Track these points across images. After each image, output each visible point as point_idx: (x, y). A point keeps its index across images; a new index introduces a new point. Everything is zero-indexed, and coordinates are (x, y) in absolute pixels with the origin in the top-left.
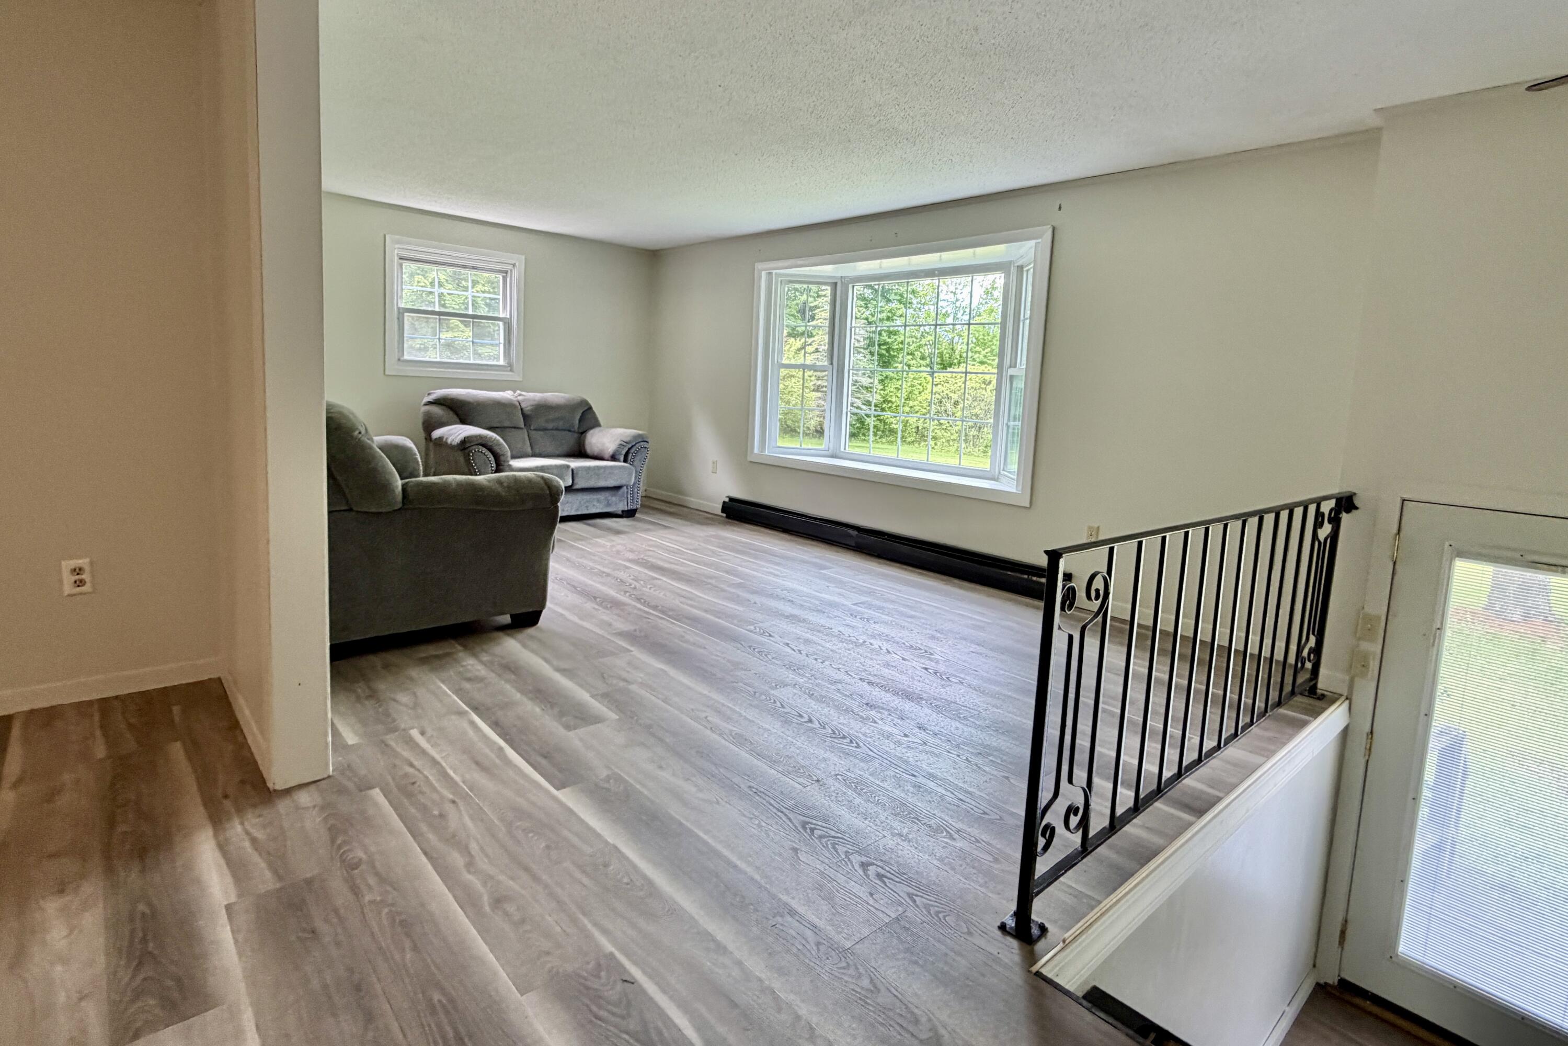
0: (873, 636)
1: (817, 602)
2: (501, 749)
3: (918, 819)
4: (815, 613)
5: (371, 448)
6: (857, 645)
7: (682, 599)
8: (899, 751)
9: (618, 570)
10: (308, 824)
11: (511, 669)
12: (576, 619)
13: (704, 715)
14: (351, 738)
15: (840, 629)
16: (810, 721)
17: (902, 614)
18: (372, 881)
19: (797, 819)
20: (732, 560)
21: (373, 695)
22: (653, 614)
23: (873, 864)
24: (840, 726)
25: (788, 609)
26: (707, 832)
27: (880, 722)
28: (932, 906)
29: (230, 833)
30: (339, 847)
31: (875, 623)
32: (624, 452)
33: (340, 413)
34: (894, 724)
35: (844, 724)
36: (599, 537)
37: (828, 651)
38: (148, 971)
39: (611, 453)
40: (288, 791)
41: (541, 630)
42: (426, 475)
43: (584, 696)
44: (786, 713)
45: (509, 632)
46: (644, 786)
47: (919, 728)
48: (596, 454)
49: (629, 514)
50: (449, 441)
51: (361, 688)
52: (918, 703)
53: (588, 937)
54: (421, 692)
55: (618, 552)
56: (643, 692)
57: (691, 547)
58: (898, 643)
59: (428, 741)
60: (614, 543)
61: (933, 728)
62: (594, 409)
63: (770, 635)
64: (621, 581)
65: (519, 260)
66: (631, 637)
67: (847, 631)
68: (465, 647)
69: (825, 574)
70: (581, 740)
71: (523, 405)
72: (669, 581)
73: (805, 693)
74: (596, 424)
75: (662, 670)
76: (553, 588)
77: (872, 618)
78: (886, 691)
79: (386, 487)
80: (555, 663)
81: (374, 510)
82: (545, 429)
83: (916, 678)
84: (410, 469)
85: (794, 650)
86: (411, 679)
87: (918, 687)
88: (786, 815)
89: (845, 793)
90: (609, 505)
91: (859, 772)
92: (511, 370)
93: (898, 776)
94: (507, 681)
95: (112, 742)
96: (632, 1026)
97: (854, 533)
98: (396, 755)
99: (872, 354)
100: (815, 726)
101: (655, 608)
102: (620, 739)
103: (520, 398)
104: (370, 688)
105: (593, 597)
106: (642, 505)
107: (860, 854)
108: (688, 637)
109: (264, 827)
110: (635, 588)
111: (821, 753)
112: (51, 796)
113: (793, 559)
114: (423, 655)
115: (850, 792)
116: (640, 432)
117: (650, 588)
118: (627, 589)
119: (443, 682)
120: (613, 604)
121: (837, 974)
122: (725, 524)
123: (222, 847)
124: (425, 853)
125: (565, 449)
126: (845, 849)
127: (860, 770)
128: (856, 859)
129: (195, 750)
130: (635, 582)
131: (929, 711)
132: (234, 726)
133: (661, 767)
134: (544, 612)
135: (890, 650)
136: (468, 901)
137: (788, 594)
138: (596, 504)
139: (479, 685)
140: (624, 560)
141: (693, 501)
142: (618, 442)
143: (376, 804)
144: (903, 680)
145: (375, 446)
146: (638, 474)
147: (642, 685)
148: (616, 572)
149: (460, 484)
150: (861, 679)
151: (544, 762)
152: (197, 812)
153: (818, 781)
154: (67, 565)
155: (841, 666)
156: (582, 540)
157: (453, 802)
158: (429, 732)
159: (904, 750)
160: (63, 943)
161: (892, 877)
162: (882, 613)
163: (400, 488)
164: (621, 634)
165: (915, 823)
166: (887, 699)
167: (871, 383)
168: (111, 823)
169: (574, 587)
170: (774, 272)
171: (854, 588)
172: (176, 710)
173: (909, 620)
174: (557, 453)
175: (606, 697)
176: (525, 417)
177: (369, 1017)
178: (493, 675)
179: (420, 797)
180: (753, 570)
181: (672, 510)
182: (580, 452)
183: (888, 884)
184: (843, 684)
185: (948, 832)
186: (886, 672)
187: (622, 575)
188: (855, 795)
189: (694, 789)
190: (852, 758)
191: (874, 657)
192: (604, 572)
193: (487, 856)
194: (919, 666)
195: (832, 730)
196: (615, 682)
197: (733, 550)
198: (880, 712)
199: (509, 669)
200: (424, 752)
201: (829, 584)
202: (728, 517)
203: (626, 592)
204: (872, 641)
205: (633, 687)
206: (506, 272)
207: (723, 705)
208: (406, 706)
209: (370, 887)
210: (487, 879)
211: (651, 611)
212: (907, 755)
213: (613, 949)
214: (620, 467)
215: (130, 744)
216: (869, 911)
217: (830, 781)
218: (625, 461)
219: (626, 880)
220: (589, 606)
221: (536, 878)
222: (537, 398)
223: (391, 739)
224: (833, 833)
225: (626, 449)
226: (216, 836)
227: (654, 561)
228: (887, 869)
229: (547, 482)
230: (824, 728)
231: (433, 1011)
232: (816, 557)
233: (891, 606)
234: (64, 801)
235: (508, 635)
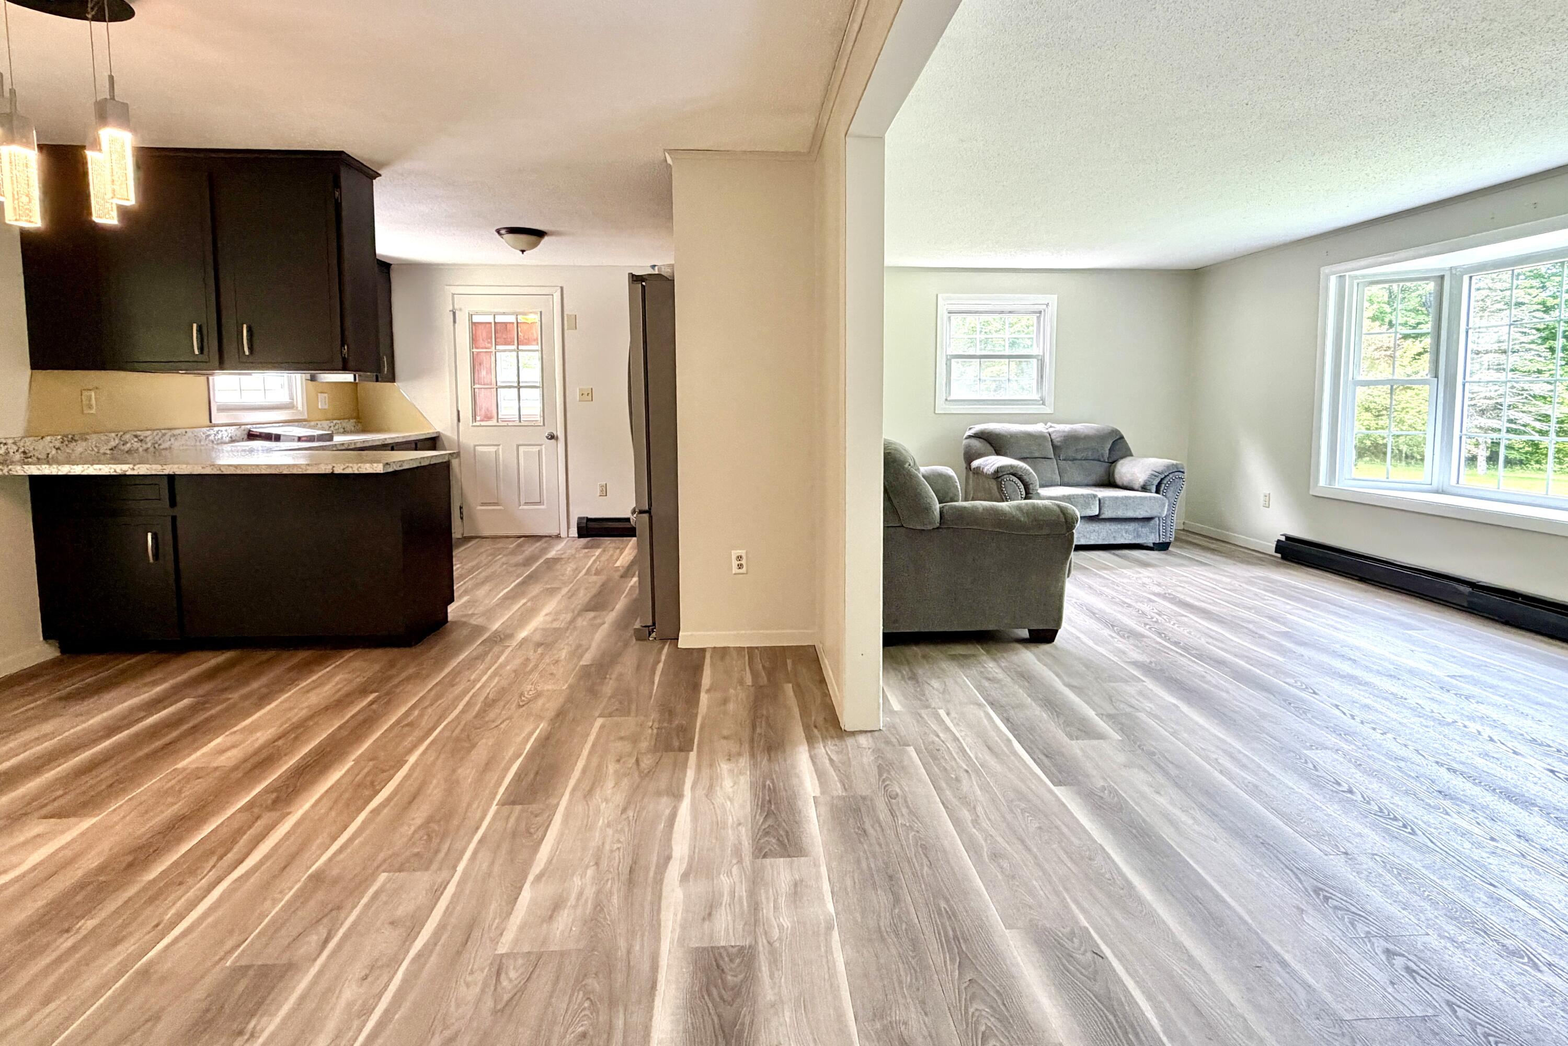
0: (1471, 718)
1: (1391, 667)
2: (1009, 740)
3: (1485, 932)
4: (1384, 678)
5: (917, 477)
6: (1442, 723)
7: (1210, 640)
8: (1477, 854)
9: (1141, 602)
10: (865, 760)
11: (1025, 677)
12: (1091, 643)
13: (1215, 756)
14: (896, 706)
15: (1420, 702)
16: (1350, 791)
17: (1527, 698)
18: (904, 811)
19: (1309, 883)
20: (1280, 606)
21: (914, 677)
22: (1172, 650)
23: (1403, 956)
24: (1392, 806)
25: (1346, 667)
26: (1198, 862)
27: (1455, 816)
28: (1480, 1025)
29: (816, 751)
30: (884, 781)
31: (1478, 702)
32: (1156, 482)
33: (896, 450)
34: (1478, 823)
35: (1398, 806)
36: (1125, 568)
37: (1394, 723)
38: (770, 822)
39: (1142, 483)
40: (853, 734)
41: (1056, 648)
42: (966, 499)
43: (1091, 713)
44: (1318, 776)
45: (1028, 645)
46: (1138, 804)
47: (1519, 836)
48: (1125, 484)
49: (1162, 547)
50: (985, 471)
51: (905, 671)
52: (1526, 808)
53: (1066, 907)
54: (950, 682)
55: (1144, 584)
56: (1152, 722)
57: (1229, 587)
58: (1511, 732)
59: (952, 721)
60: (1141, 575)
61: (1542, 841)
62: (1126, 438)
63: (1315, 693)
64: (1143, 613)
65: (1053, 299)
66: (1146, 668)
67: (1428, 705)
68: (988, 652)
69: (1410, 636)
70: (1081, 749)
71: (1053, 437)
72: (1196, 619)
73: (1350, 761)
74: (1127, 453)
75: (1174, 705)
76: (1069, 611)
77: (1474, 697)
78: (1475, 784)
79: (927, 509)
80: (1066, 679)
81: (919, 527)
82: (1074, 459)
83: (1530, 778)
84: (951, 495)
85: (1345, 714)
86: (943, 670)
87: (1531, 790)
88: (1294, 873)
89: (1381, 875)
90: (1138, 536)
91: (1408, 860)
92: (1043, 404)
93: (1468, 879)
94: (1020, 686)
95: (755, 675)
96: (1096, 988)
97: (1466, 590)
98: (929, 727)
99: (1552, 350)
100: (1354, 798)
101: (1176, 644)
102: (1121, 758)
103: (1051, 430)
104: (911, 670)
105: (1111, 624)
106: (1176, 539)
107: (1386, 940)
108: (1209, 678)
109: (837, 753)
110: (1157, 622)
111: (1358, 828)
112: (725, 701)
113: (1364, 613)
114: (953, 653)
115: (1388, 876)
116: (1175, 462)
117: (1174, 624)
118: (1147, 621)
119: (967, 677)
120: (1132, 634)
121: (1326, 1036)
122: (1278, 565)
123: (813, 758)
124: (943, 803)
125: (1094, 478)
126: (1367, 929)
127: (1407, 857)
128: (1380, 944)
129: (799, 691)
130: (1157, 617)
131: (1542, 822)
132: (823, 681)
133: (1158, 793)
134: (1060, 631)
135: (1495, 738)
136: (972, 847)
137: (1351, 652)
138: (1124, 535)
139: (996, 685)
140: (1150, 593)
141: (1240, 539)
142: (1149, 472)
143: (910, 758)
144: (1510, 778)
145: (920, 476)
146: (1172, 505)
147: (1150, 714)
148: (1139, 604)
149: (986, 510)
150: (1437, 763)
151: (1046, 760)
152: (799, 732)
153: (1346, 853)
154: (735, 553)
155: (1409, 743)
156: (1105, 569)
157: (967, 771)
158: (953, 714)
159: (1485, 855)
160: (730, 790)
161: (1428, 976)
162: (1493, 693)
163: (938, 510)
164: (1135, 664)
165: (1480, 935)
166: (1474, 793)
167: (1552, 391)
168: (754, 727)
169: (1092, 613)
170: (1347, 274)
171: (1454, 657)
172: (789, 662)
173: (1537, 707)
174: (1086, 482)
175: (1111, 718)
176: (1055, 447)
177: (897, 900)
178: (1009, 679)
179: (942, 761)
180: (1309, 620)
181: (1213, 546)
182: (1110, 483)
183: (1419, 981)
184: (1409, 763)
185: (1529, 958)
186: (1480, 762)
187: (1145, 607)
188: (1395, 881)
189: (1190, 822)
190: (1401, 844)
191: (1467, 742)
192: (1125, 603)
193: (989, 820)
194: (1540, 765)
195: (1379, 808)
196: (1122, 706)
197: (1283, 595)
198: (1458, 805)
199: (1023, 677)
200: (947, 729)
201: (1413, 648)
202: (1283, 558)
203: (1146, 624)
204: (1467, 723)
205: (1142, 716)
206: (1040, 312)
207: (1240, 752)
208: (937, 690)
209: (902, 815)
210: (988, 836)
211: (1173, 647)
212: (1488, 860)
213: (1087, 925)
214: (1150, 498)
215: (764, 680)
216: (1384, 996)
217: (1363, 859)
218: (1157, 492)
219: (1107, 876)
220: (1106, 632)
221: (1028, 849)
222: (1066, 430)
223: (924, 712)
224: (1353, 909)
225: (1158, 480)
226: (810, 751)
227: (1182, 597)
228: (1422, 966)
229: (1063, 511)
230: (1368, 803)
231: (940, 914)
232: (1404, 615)
233: (1511, 687)
234: (731, 706)
235: (1027, 648)
